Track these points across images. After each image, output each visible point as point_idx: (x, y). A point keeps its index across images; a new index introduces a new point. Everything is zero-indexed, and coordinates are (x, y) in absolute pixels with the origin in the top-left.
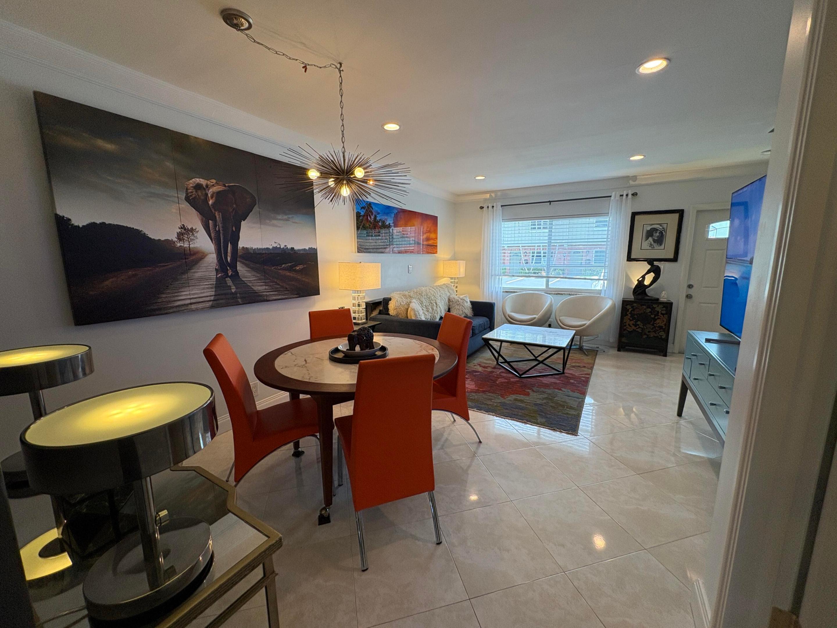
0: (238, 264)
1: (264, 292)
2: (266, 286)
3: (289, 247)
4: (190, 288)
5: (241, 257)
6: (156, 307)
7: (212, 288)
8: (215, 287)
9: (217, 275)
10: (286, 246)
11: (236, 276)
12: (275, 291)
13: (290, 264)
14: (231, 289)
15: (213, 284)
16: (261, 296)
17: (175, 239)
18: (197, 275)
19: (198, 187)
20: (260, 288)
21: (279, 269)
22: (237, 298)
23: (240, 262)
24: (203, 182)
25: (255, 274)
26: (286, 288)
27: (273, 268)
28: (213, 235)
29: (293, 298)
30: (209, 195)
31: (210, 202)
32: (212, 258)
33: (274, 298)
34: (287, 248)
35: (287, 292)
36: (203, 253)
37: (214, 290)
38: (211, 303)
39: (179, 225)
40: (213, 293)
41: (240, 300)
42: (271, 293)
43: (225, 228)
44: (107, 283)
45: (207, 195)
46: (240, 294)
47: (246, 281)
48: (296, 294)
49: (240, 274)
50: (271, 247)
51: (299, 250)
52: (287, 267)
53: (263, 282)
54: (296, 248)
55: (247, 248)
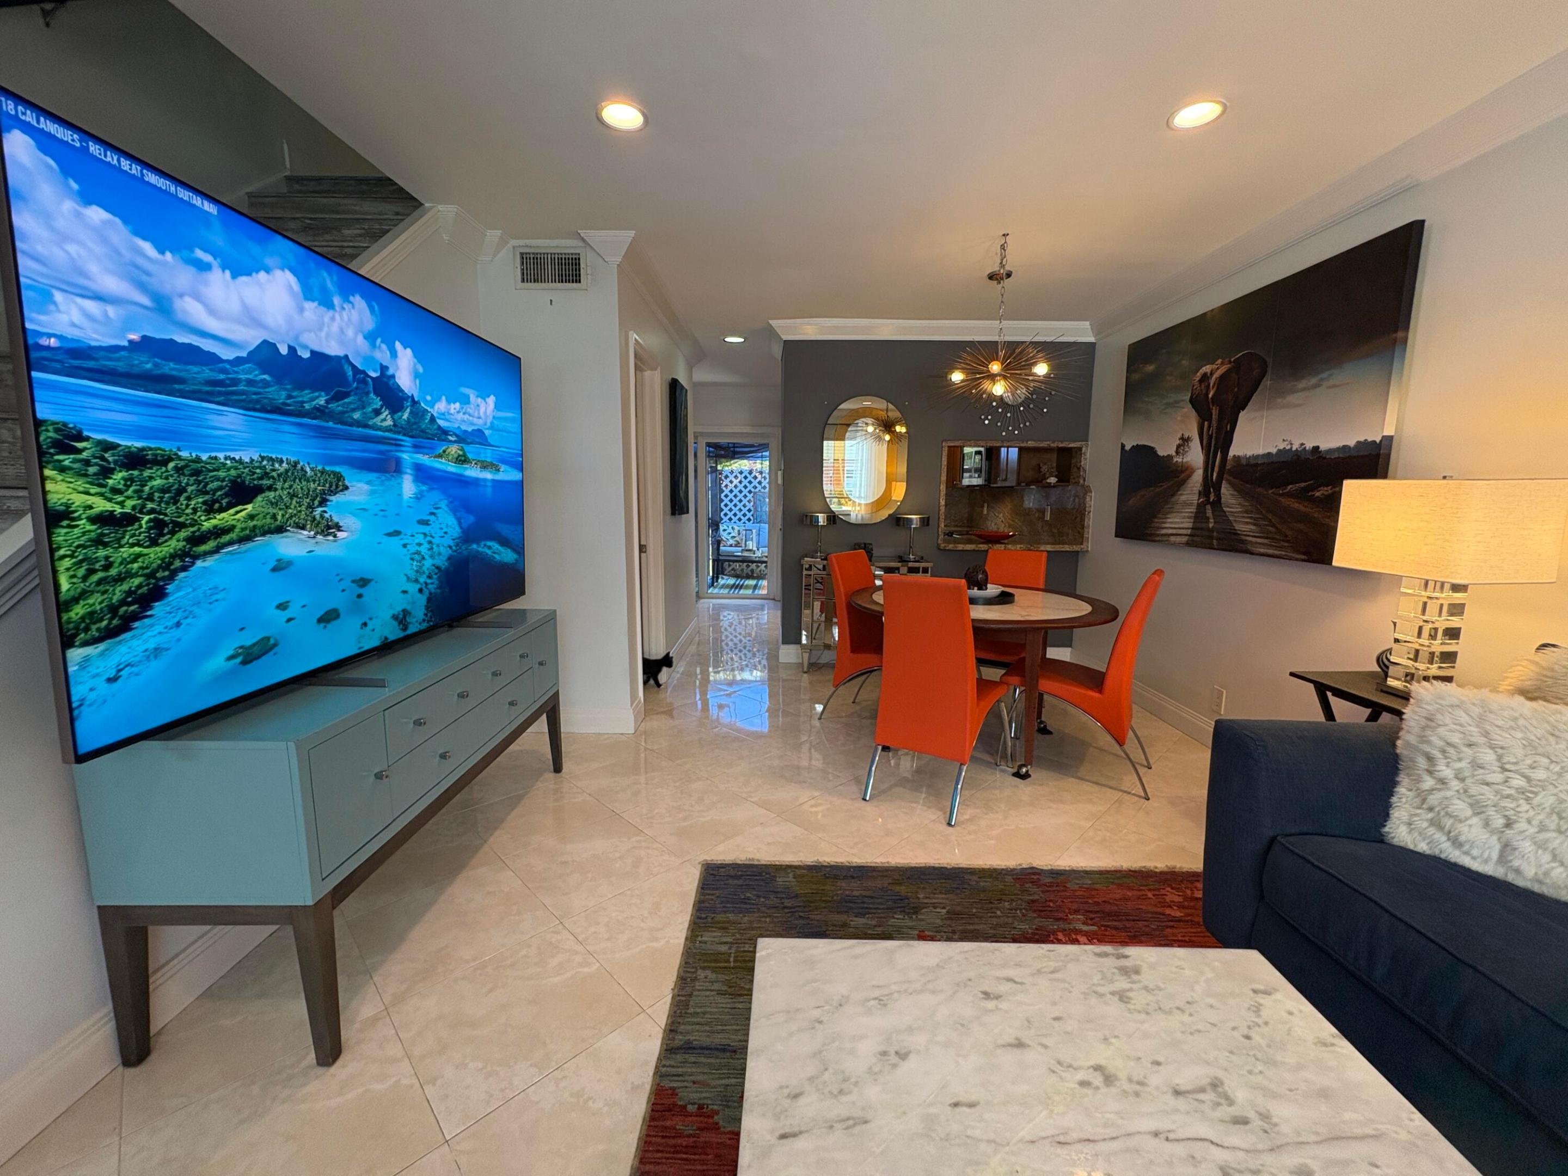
0: (1224, 482)
1: (1249, 536)
2: (1254, 525)
3: (1309, 445)
4: (1175, 514)
5: (1231, 473)
6: (1149, 532)
7: (1189, 517)
8: (1196, 517)
9: (1199, 500)
10: (1302, 444)
11: (1217, 504)
12: (1267, 538)
13: (1303, 485)
14: (1208, 522)
15: (1191, 512)
16: (1243, 542)
17: (1174, 454)
18: (1183, 498)
19: (1205, 378)
20: (1244, 527)
21: (1280, 495)
22: (1211, 537)
23: (1227, 480)
24: (1207, 369)
25: (1241, 500)
26: (1286, 536)
27: (1270, 491)
28: (1205, 442)
29: (1297, 560)
30: (1211, 385)
31: (1210, 396)
32: (1198, 476)
33: (1262, 550)
34: (1305, 448)
35: (1286, 544)
36: (1192, 469)
37: (1192, 520)
38: (1185, 539)
39: (1179, 436)
40: (1190, 525)
41: (1215, 542)
42: (1259, 540)
43: (1219, 428)
44: (1131, 502)
45: (1209, 385)
46: (1217, 532)
47: (1229, 512)
48: (1304, 554)
49: (1223, 500)
50: (1274, 451)
51: (1330, 451)
52: (1296, 490)
53: (1251, 518)
54: (1324, 446)
55: (1239, 456)
